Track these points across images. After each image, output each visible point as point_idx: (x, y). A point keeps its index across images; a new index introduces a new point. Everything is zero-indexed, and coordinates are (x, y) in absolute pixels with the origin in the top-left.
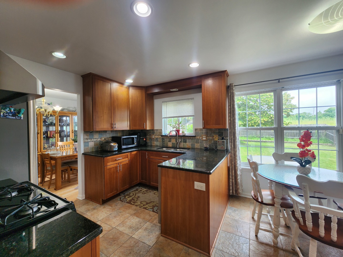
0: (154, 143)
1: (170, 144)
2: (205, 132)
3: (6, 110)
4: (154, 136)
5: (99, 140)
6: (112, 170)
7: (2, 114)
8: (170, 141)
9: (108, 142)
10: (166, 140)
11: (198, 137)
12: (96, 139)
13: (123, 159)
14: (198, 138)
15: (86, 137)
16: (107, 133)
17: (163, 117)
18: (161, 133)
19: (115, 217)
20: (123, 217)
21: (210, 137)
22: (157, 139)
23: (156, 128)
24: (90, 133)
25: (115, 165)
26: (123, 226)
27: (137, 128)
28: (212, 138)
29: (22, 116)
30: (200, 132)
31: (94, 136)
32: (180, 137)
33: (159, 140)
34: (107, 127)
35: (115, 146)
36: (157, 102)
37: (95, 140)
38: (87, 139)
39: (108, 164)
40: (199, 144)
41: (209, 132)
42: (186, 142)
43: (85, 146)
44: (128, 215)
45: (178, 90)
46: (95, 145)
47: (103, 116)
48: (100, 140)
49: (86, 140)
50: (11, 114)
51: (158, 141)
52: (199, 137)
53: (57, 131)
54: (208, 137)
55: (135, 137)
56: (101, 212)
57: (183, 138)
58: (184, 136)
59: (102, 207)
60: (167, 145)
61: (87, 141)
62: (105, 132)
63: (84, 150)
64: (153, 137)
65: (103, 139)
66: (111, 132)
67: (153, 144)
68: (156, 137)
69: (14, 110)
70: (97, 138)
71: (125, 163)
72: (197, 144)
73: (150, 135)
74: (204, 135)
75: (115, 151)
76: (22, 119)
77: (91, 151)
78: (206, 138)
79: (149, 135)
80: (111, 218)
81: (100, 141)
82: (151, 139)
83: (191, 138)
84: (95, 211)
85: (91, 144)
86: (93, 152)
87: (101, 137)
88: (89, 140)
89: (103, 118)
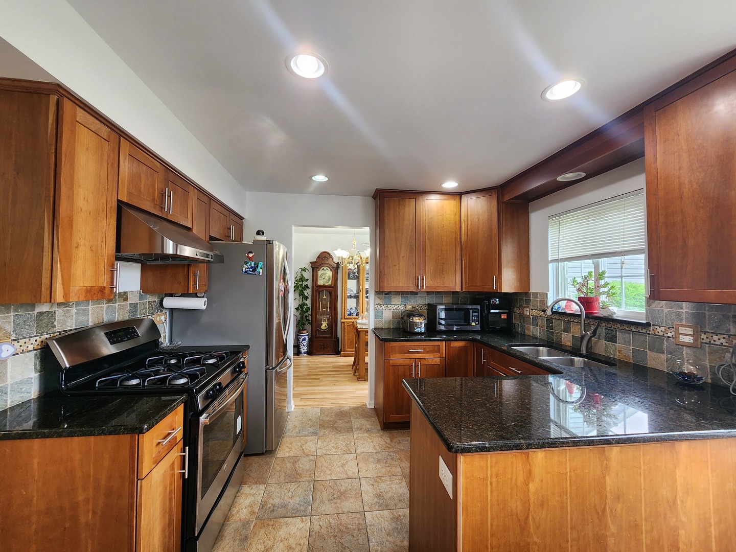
0: (529, 330)
1: (567, 339)
2: (692, 314)
3: (248, 265)
4: (528, 309)
5: (401, 307)
6: (401, 369)
7: (244, 269)
8: (566, 330)
9: (411, 314)
10: (559, 325)
11: (659, 330)
12: (396, 307)
13: (428, 352)
14: (661, 334)
15: (379, 301)
16: (419, 295)
17: (550, 259)
18: (544, 302)
19: (379, 461)
20: (388, 469)
21: (715, 338)
22: (535, 318)
23: (533, 289)
24: (386, 294)
25: (408, 362)
26: (373, 485)
27: (478, 287)
28: (724, 341)
29: (261, 271)
30: (666, 311)
31: (392, 300)
32: (597, 321)
33: (540, 322)
34: (405, 285)
35: (421, 323)
36: (536, 218)
37: (394, 308)
38: (380, 305)
39: (393, 356)
40: (664, 357)
41: (707, 313)
42: (613, 339)
43: (376, 316)
44: (399, 470)
45: (584, 175)
46: (393, 317)
47: (399, 263)
48: (403, 308)
50: (251, 270)
51: (537, 325)
52: (663, 329)
54: (704, 336)
55: (472, 309)
56: (370, 441)
57: (604, 324)
58: (609, 320)
59: (381, 433)
60: (559, 339)
62: (414, 294)
63: (375, 323)
64: (528, 314)
65: (410, 307)
67: (527, 332)
68: (535, 313)
69: (254, 265)
70: (398, 305)
71: (431, 362)
72: (655, 355)
73: (521, 306)
74: (684, 323)
75: (421, 334)
76: (261, 274)
77: (386, 326)
78: (696, 335)
79: (518, 306)
80: (372, 459)
81: (404, 311)
82: (523, 317)
83: (631, 331)
84: (366, 435)
85: (387, 315)
86: (389, 329)
87: (405, 304)
88: (383, 308)
89: (398, 268)
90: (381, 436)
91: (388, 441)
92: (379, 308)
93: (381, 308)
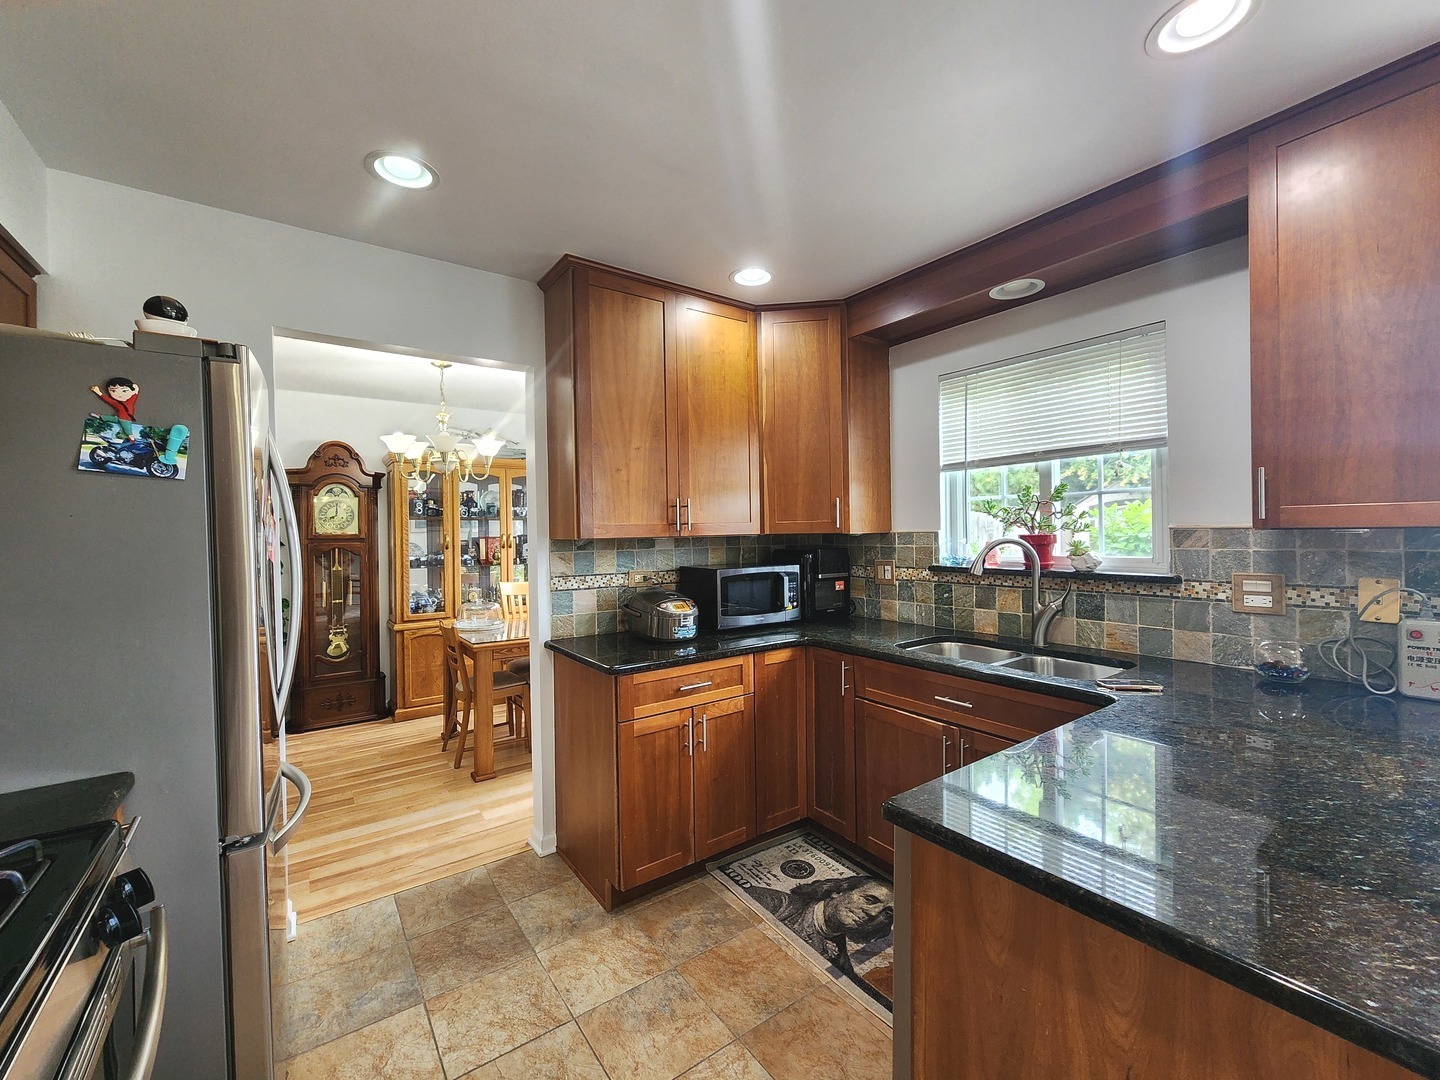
0: (890, 609)
1: (986, 621)
2: (1267, 555)
3: (108, 434)
4: (889, 568)
5: (618, 581)
6: (660, 741)
7: (86, 451)
8: (985, 602)
9: (654, 595)
10: (964, 596)
11: (1198, 588)
12: (605, 580)
13: (718, 686)
14: (1203, 595)
15: (561, 568)
16: (657, 548)
17: (941, 464)
18: (931, 551)
19: (652, 1020)
20: (690, 1034)
21: (1315, 594)
22: (906, 585)
23: (899, 526)
24: (579, 548)
25: (676, 719)
27: (798, 524)
28: (1331, 600)
29: (182, 462)
30: (1213, 552)
31: (597, 562)
32: (1058, 581)
33: (918, 592)
34: (645, 522)
35: (686, 616)
36: (906, 380)
37: (600, 582)
38: (565, 577)
39: (639, 710)
40: (1208, 637)
41: (1299, 552)
42: (1097, 614)
43: (555, 608)
44: (717, 1026)
45: (1041, 285)
46: (599, 607)
47: (627, 465)
48: (621, 581)
49: (562, 582)
50: (127, 456)
51: (911, 598)
52: (1207, 586)
53: (505, 538)
54: (1292, 593)
55: (788, 574)
56: (596, 958)
57: (1074, 587)
58: (1086, 577)
59: (612, 923)
60: (966, 623)
61: (565, 587)
62: (648, 543)
63: (554, 627)
64: (888, 576)
65: (638, 578)
66: (673, 548)
67: (885, 615)
68: (904, 574)
69: (144, 434)
70: (612, 575)
71: (727, 708)
72: (1188, 635)
73: (871, 563)
74: (1251, 572)
75: (685, 642)
76: (181, 476)
77: (583, 632)
78: (1277, 593)
79: (862, 561)
80: (632, 1021)
81: (625, 589)
82: (875, 586)
83: (1138, 594)
84: (574, 942)
85: (585, 602)
86: (590, 638)
87: (626, 570)
88: (574, 583)
89: (625, 478)
90: (617, 934)
91: (643, 941)
92: (562, 585)
93: (569, 585)
